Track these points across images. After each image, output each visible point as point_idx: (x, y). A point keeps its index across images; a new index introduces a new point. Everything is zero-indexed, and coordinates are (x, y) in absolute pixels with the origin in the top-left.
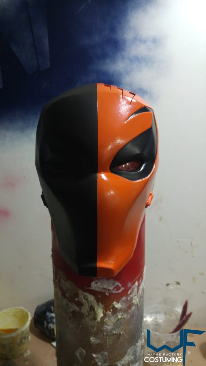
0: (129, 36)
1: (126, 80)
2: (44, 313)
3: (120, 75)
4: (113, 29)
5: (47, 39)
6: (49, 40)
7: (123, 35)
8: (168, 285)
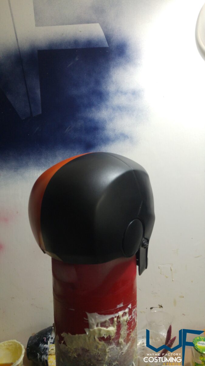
0: (111, 88)
1: (110, 126)
2: (37, 344)
3: (105, 121)
4: (98, 82)
5: (39, 90)
6: (41, 91)
7: (106, 87)
8: (151, 308)
